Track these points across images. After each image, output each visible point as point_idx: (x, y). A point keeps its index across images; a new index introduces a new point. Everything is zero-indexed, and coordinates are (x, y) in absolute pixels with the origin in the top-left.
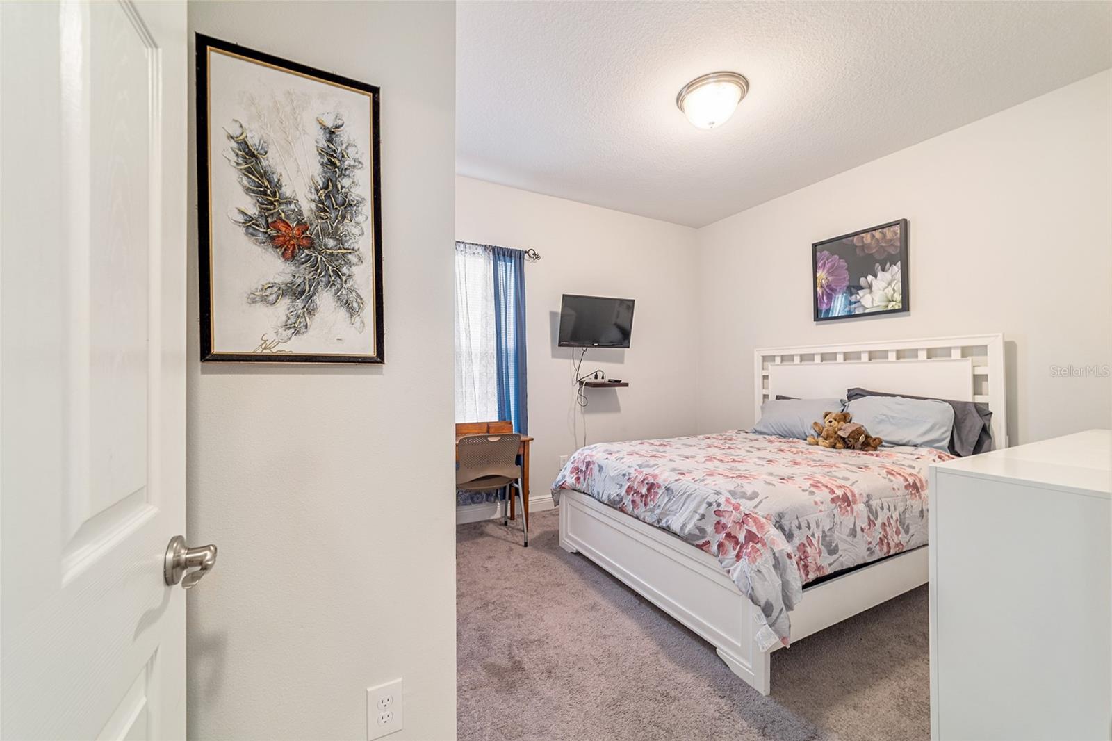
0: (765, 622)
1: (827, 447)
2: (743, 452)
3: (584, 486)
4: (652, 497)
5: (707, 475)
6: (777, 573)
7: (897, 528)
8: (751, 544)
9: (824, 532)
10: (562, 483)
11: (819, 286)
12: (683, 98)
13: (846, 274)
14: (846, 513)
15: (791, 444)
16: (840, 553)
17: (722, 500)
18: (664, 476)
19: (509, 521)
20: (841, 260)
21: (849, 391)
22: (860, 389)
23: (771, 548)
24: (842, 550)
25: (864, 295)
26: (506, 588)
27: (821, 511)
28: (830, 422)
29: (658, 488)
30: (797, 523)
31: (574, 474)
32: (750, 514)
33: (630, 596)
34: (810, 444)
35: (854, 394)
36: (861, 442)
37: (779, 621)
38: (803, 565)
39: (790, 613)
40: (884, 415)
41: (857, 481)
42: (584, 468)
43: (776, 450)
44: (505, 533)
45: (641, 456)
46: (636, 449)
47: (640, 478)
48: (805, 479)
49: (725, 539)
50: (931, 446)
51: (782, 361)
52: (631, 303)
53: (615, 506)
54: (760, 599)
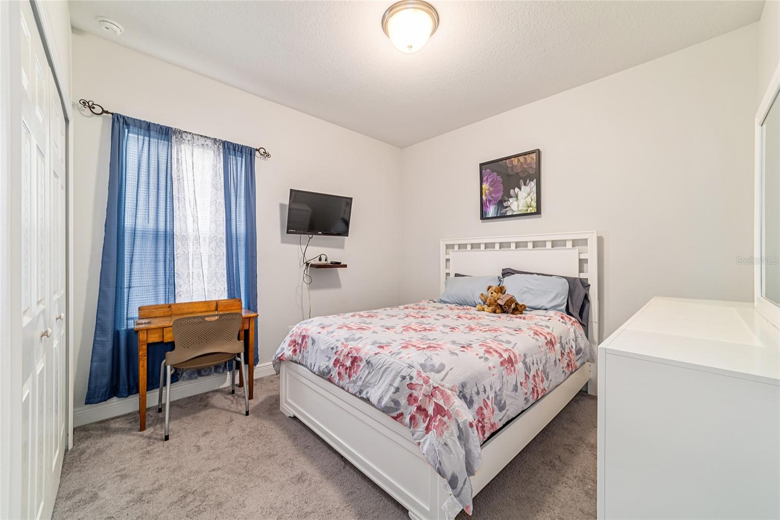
0: (451, 492)
1: (490, 313)
2: (431, 320)
3: (300, 358)
4: (355, 370)
5: (403, 347)
6: (461, 444)
7: (542, 378)
8: (439, 417)
9: (495, 392)
10: (280, 355)
11: (484, 194)
12: (387, 22)
13: (502, 187)
14: (511, 373)
15: (466, 311)
16: (507, 407)
17: (414, 374)
18: (366, 350)
19: (236, 388)
20: (498, 177)
21: (503, 270)
22: (510, 269)
23: (456, 419)
24: (509, 405)
25: (513, 202)
26: (214, 470)
27: (493, 375)
28: (492, 293)
29: (360, 361)
30: (476, 390)
31: (292, 346)
32: (438, 387)
33: (337, 459)
34: (478, 310)
35: (507, 273)
36: (512, 308)
37: (463, 491)
38: (481, 427)
39: (471, 477)
40: (527, 288)
41: (516, 344)
42: (300, 342)
43: (456, 317)
44: (230, 403)
45: (350, 329)
46: (347, 322)
47: (346, 351)
48: (480, 345)
49: (416, 412)
50: (555, 310)
51: (459, 248)
52: (350, 200)
53: (324, 377)
54: (447, 473)
